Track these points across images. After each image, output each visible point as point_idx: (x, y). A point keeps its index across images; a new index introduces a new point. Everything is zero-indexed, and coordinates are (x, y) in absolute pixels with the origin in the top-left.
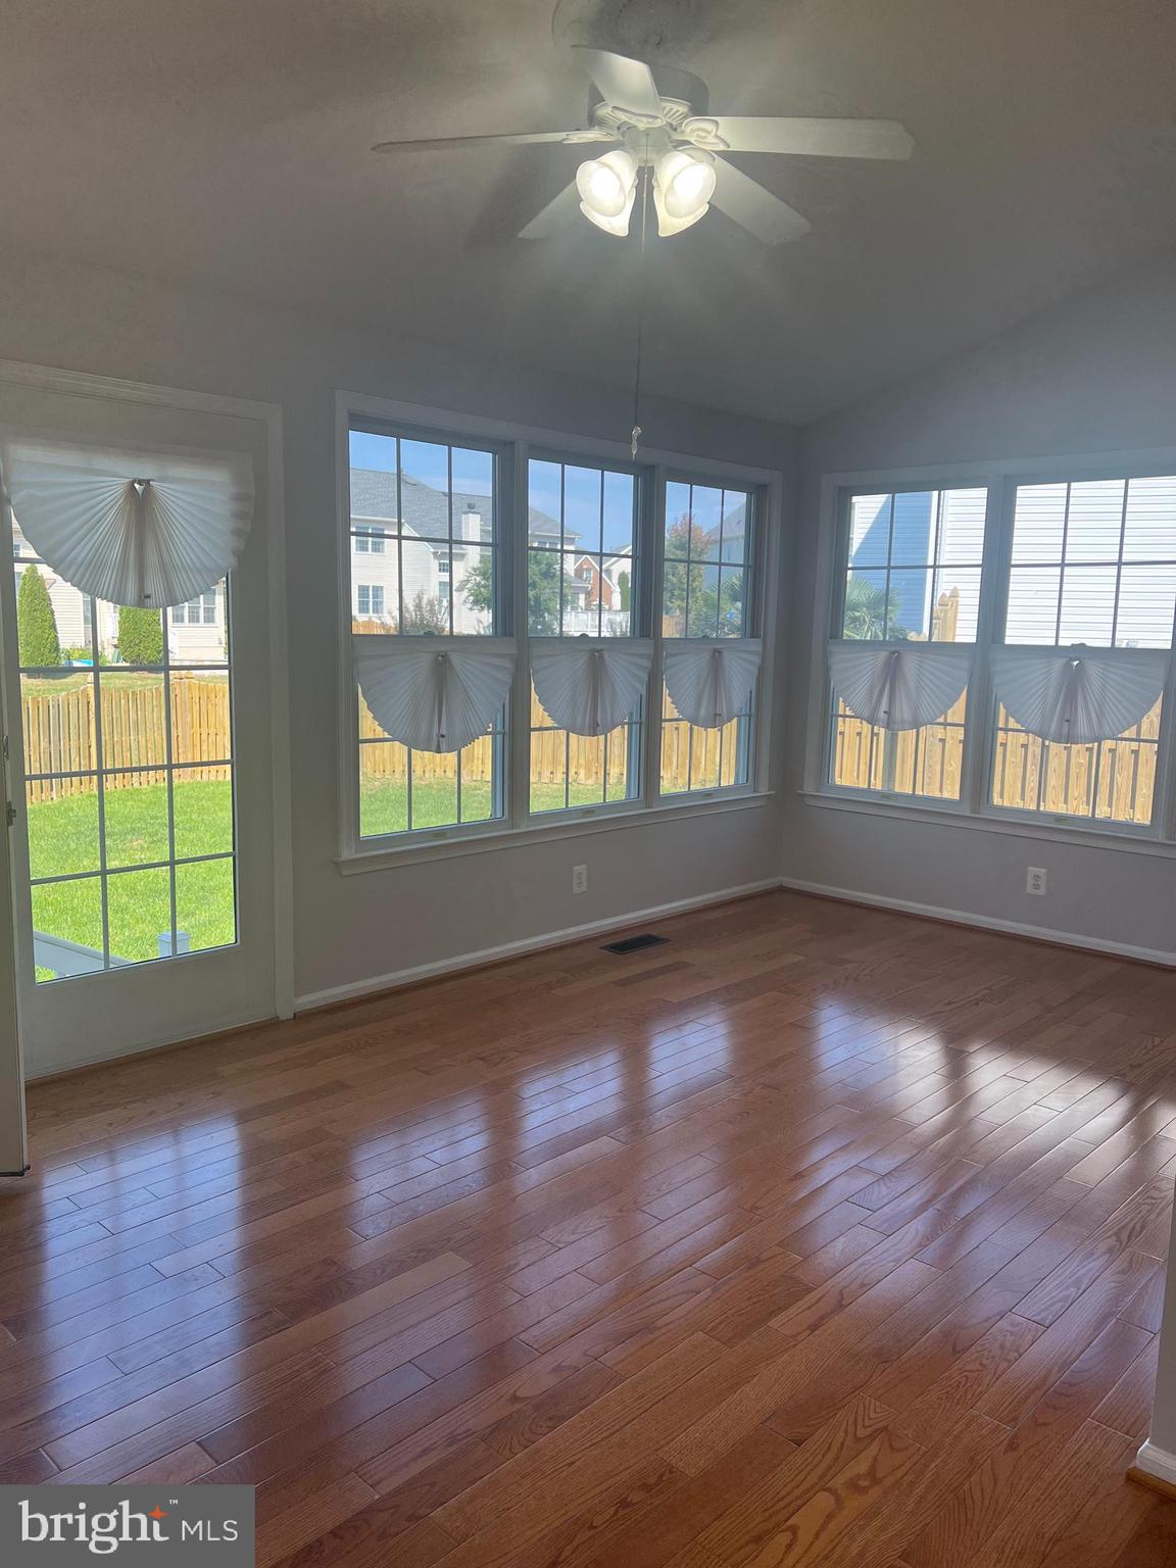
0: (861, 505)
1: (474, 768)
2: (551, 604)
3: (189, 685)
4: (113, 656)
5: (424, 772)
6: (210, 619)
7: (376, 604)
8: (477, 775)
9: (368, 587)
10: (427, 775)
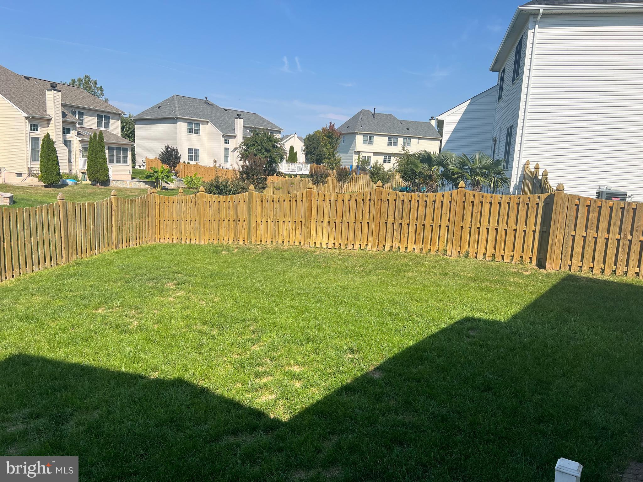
0: (447, 121)
1: (311, 241)
2: (276, 159)
3: (154, 196)
4: (82, 178)
5: (283, 242)
6: (125, 161)
7: (196, 156)
8: (312, 244)
9: (193, 149)
10: (285, 244)
